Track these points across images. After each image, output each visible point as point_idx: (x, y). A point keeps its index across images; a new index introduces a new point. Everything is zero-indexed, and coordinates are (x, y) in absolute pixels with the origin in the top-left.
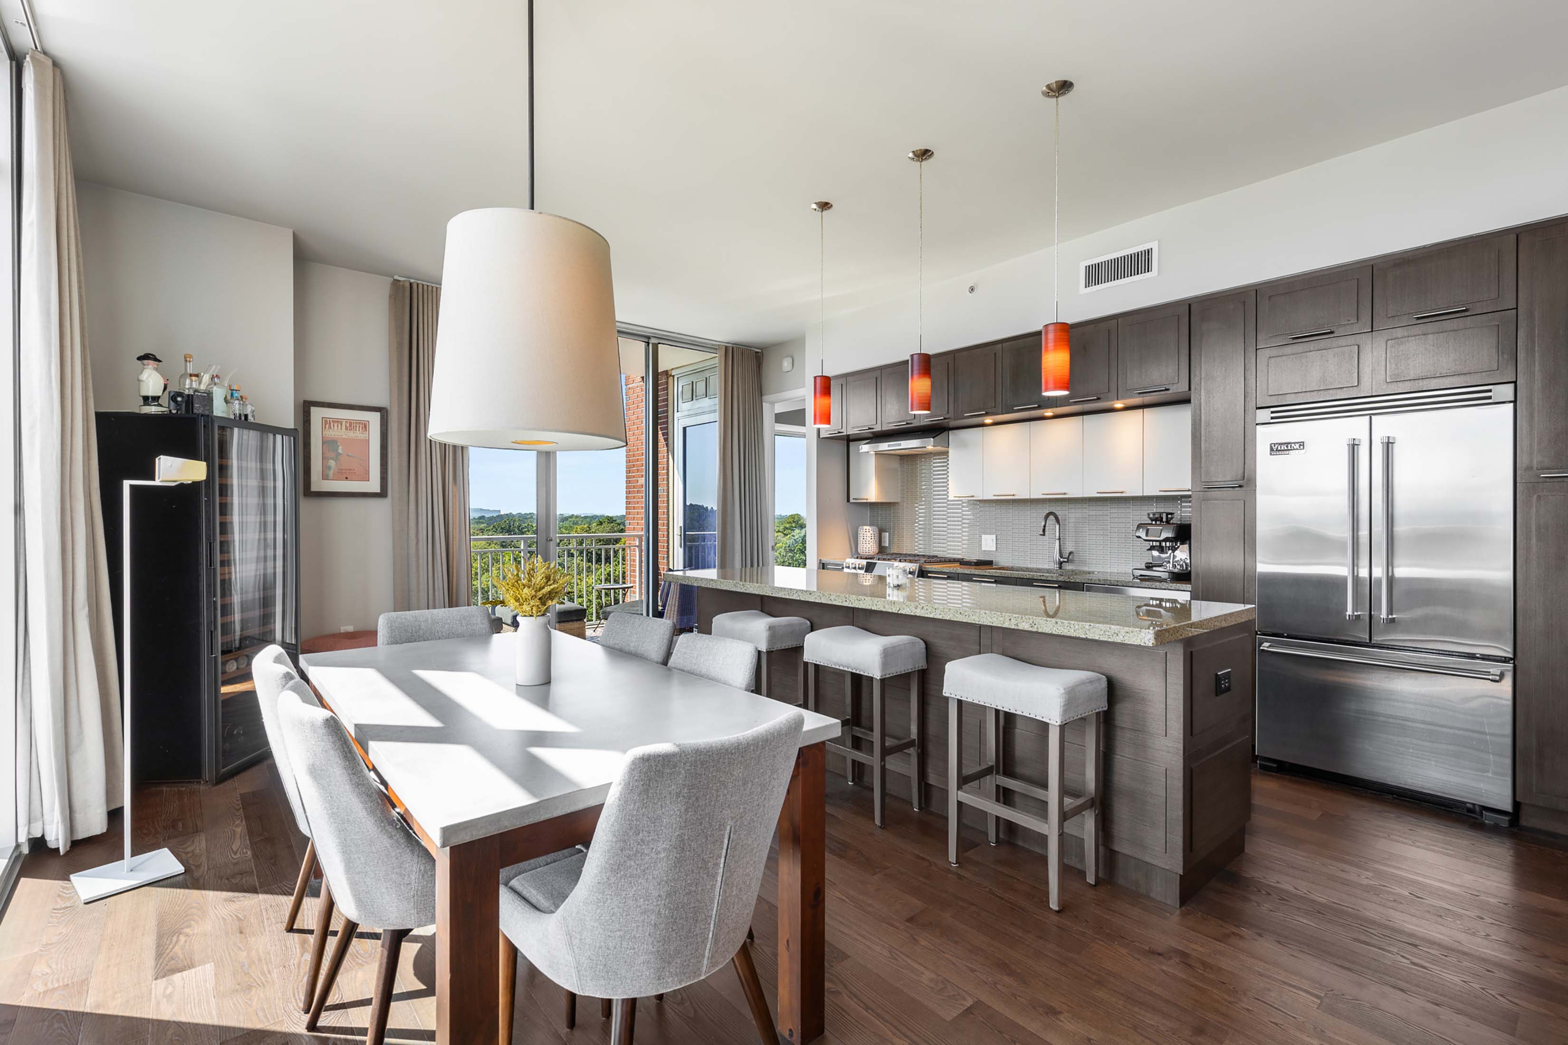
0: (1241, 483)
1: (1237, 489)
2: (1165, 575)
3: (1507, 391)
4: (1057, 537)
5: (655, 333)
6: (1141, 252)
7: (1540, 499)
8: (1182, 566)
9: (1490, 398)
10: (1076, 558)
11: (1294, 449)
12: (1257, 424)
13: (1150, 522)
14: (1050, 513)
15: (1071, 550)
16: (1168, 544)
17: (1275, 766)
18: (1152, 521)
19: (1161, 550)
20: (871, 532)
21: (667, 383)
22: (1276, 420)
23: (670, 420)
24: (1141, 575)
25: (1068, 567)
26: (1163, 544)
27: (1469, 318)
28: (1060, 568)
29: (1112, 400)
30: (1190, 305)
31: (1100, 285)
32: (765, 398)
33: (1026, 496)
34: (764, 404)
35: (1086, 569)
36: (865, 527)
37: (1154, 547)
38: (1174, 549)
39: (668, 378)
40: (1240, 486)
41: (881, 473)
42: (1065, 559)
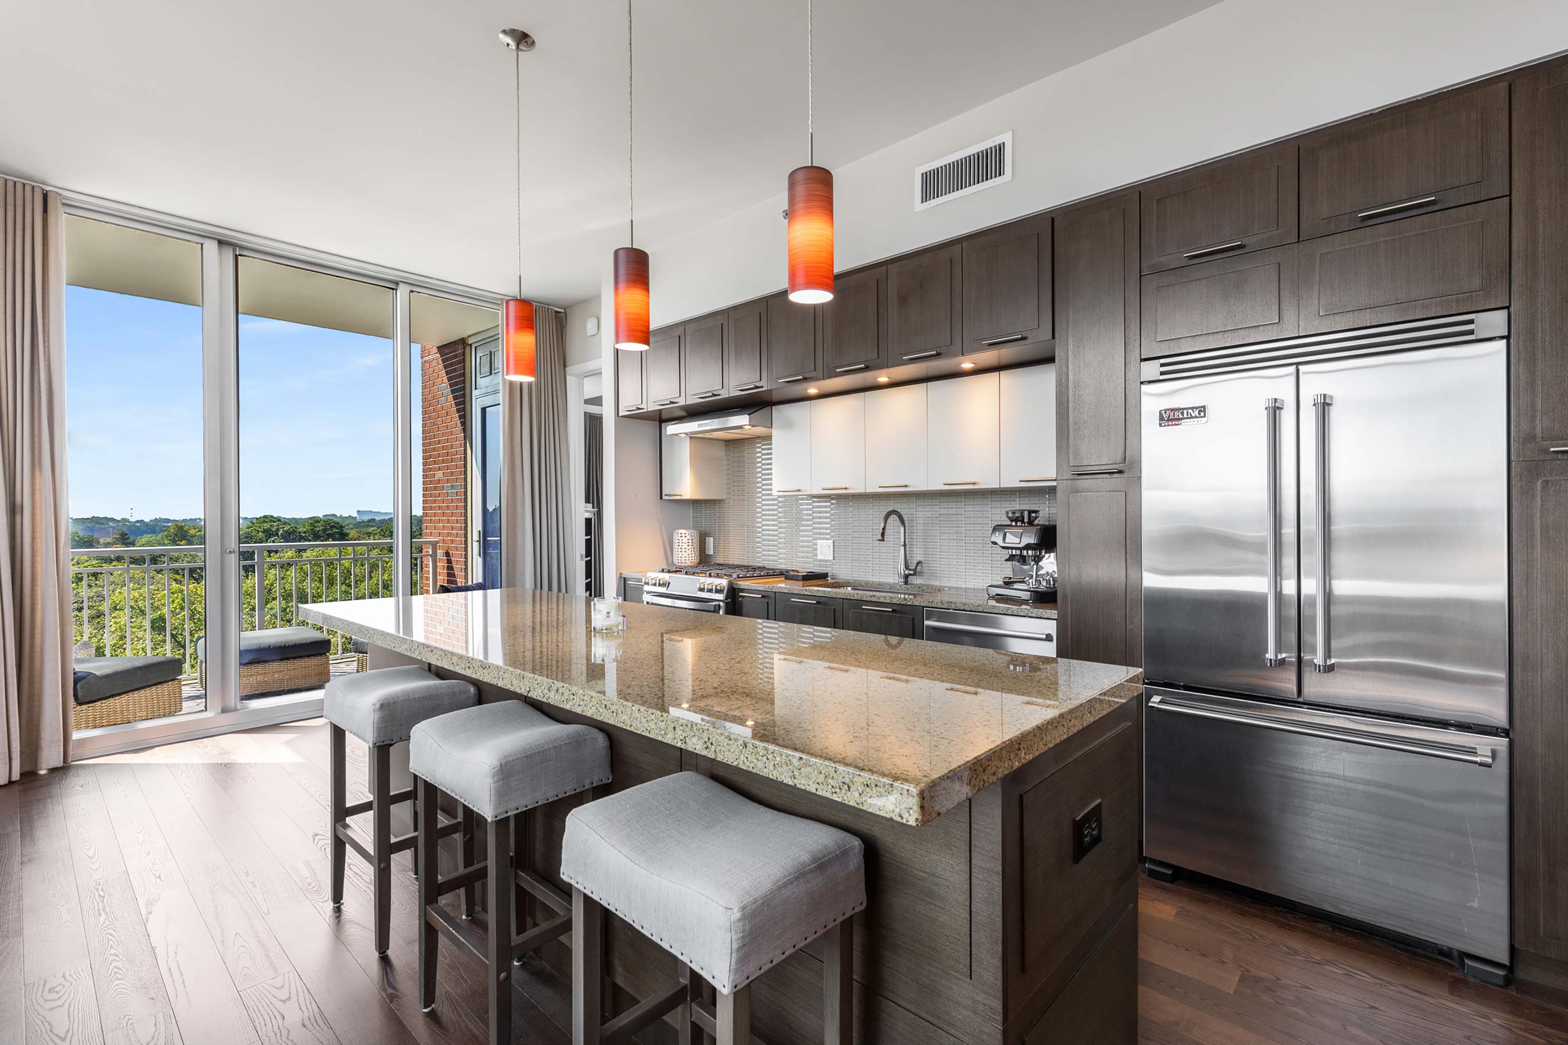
0: (1120, 467)
1: (1115, 475)
2: (1025, 595)
3: (1496, 321)
4: (902, 543)
5: (403, 277)
6: (991, 149)
7: (1547, 484)
8: (1048, 582)
9: (1471, 332)
10: (925, 569)
11: (1192, 417)
12: (1142, 383)
13: (1009, 523)
14: (893, 512)
15: (919, 559)
16: (1030, 552)
17: (1170, 872)
18: (1012, 521)
19: (1023, 560)
20: (688, 537)
21: (464, 354)
22: (1166, 376)
23: (468, 399)
24: (997, 595)
25: (916, 581)
26: (1025, 553)
27: (1438, 213)
28: (906, 583)
29: (956, 356)
30: (1053, 219)
31: (940, 198)
32: (569, 370)
33: (859, 489)
34: (568, 377)
35: (936, 583)
36: (681, 531)
37: (1014, 555)
38: (1038, 559)
39: (464, 348)
40: (1120, 472)
41: (699, 462)
42: (912, 571)
